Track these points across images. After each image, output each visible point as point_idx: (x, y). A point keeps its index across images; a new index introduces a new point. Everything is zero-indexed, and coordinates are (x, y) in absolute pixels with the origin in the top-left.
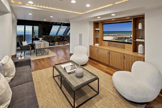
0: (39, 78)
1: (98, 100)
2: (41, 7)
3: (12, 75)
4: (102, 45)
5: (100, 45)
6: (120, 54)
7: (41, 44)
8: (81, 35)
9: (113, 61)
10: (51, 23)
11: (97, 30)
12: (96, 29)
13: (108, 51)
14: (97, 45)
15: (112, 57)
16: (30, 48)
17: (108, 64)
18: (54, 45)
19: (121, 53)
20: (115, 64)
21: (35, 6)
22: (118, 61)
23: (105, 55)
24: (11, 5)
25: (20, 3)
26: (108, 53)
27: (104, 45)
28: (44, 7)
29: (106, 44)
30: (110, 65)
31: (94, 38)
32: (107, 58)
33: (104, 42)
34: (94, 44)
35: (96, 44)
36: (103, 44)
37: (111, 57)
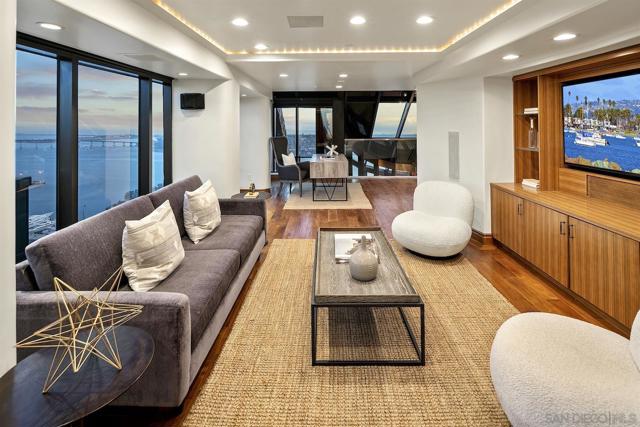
0: (285, 258)
1: (403, 382)
2: (293, 52)
3: (207, 224)
4: (555, 188)
5: (543, 187)
6: (620, 241)
7: (323, 164)
8: (454, 139)
9: (587, 270)
10: (373, 95)
11: (532, 116)
12: (528, 111)
13: (564, 219)
14: (531, 184)
15: (583, 249)
16: (300, 175)
17: (563, 282)
18: (393, 174)
19: (626, 238)
20: (597, 290)
21: (277, 52)
22: (611, 276)
23: (553, 236)
24: (228, 61)
25: (244, 53)
26: (565, 227)
27: (567, 191)
28: (301, 52)
29: (578, 185)
30: (575, 289)
31: (517, 151)
32: (560, 254)
33: (568, 175)
34: (518, 181)
35: (526, 182)
36: (564, 181)
37: (579, 253)
